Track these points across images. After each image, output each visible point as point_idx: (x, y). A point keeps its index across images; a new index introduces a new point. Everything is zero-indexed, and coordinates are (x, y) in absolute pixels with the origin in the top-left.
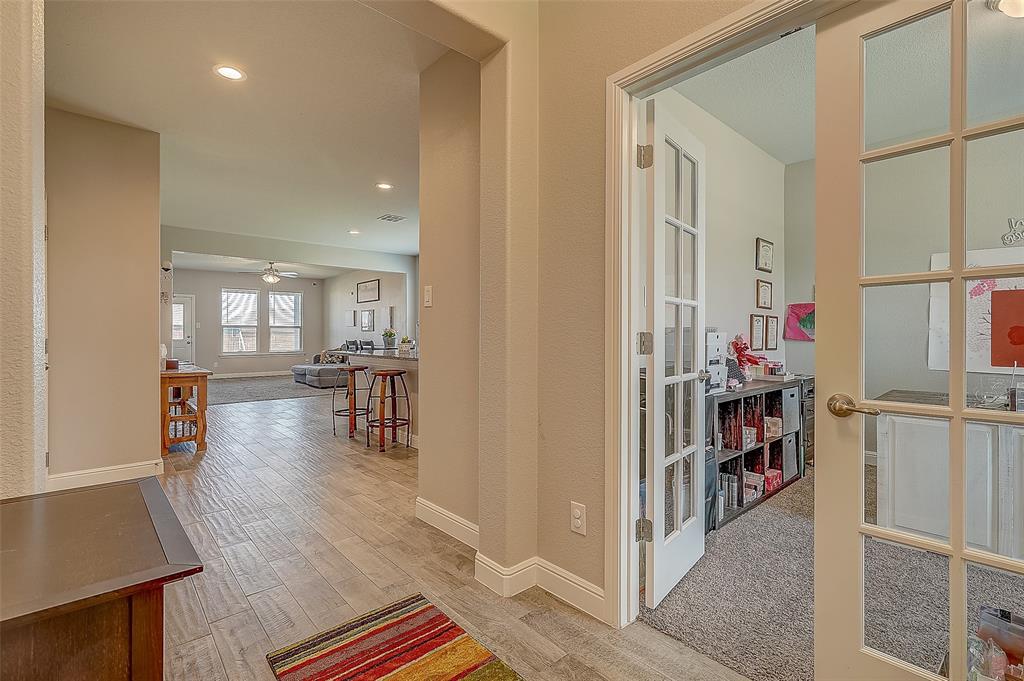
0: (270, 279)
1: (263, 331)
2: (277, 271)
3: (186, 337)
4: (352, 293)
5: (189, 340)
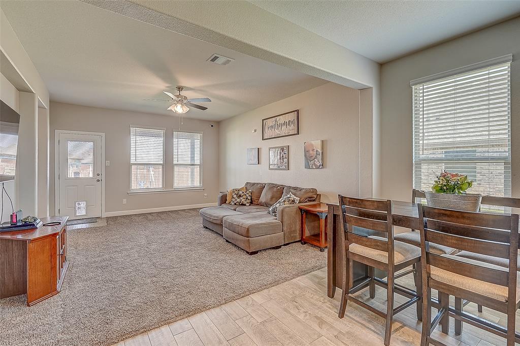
0: (178, 109)
2: (186, 98)
3: (96, 174)
4: (255, 131)
5: (99, 178)
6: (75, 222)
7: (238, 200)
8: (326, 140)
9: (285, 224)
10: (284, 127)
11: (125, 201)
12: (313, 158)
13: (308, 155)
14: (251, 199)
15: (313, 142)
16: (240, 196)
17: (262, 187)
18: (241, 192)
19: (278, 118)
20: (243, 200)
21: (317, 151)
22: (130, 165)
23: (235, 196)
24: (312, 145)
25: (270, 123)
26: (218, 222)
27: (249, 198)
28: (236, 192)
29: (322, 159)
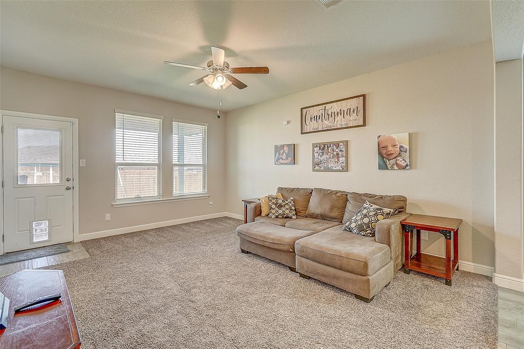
3: (64, 179)
4: (288, 122)
5: (69, 184)
6: (33, 254)
7: (280, 211)
8: (416, 134)
10: (339, 118)
11: (108, 217)
12: (394, 156)
13: (384, 152)
14: (295, 210)
15: (394, 136)
16: (281, 206)
18: (280, 201)
19: (328, 106)
20: (287, 212)
21: (401, 147)
22: (115, 166)
23: (274, 206)
24: (393, 140)
25: (315, 112)
27: (293, 208)
28: (274, 201)
29: (410, 157)
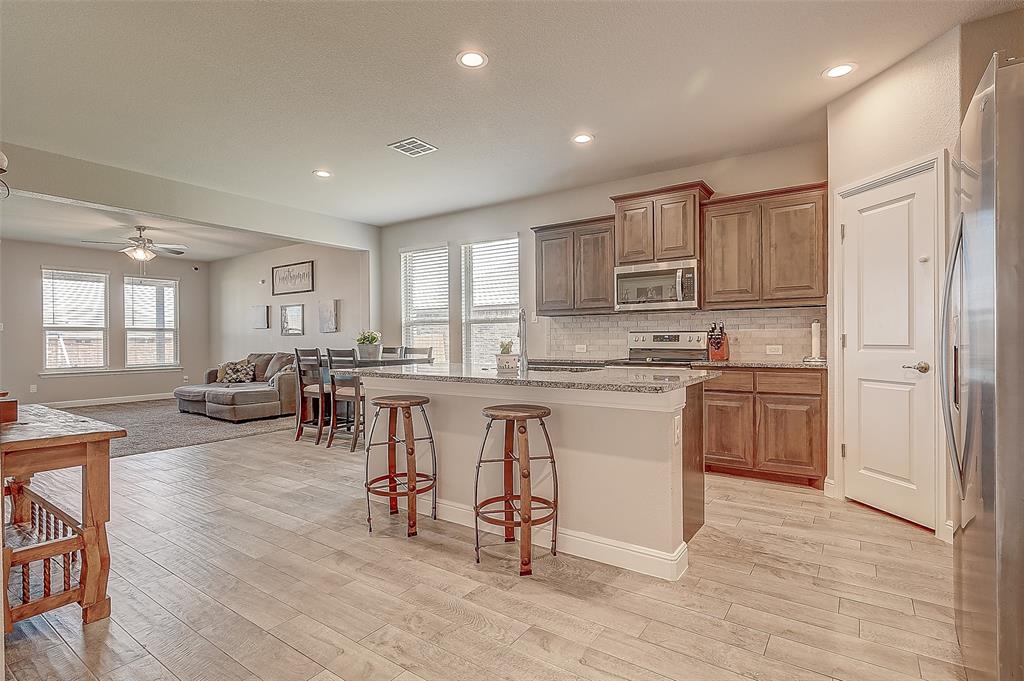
0: (140, 255)
1: (116, 337)
2: (150, 241)
4: (263, 282)
7: (234, 376)
8: (341, 300)
9: (283, 392)
10: (298, 281)
11: (33, 388)
12: (328, 320)
13: (322, 316)
14: (254, 375)
15: (327, 302)
16: (238, 371)
17: (271, 357)
18: (238, 367)
19: (290, 268)
20: (242, 376)
21: (331, 312)
22: (42, 330)
23: (230, 371)
25: (282, 273)
26: (200, 398)
27: (251, 373)
28: (232, 366)
29: (336, 321)
